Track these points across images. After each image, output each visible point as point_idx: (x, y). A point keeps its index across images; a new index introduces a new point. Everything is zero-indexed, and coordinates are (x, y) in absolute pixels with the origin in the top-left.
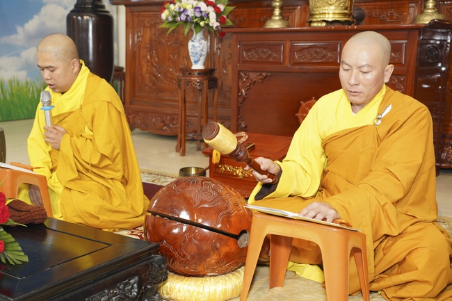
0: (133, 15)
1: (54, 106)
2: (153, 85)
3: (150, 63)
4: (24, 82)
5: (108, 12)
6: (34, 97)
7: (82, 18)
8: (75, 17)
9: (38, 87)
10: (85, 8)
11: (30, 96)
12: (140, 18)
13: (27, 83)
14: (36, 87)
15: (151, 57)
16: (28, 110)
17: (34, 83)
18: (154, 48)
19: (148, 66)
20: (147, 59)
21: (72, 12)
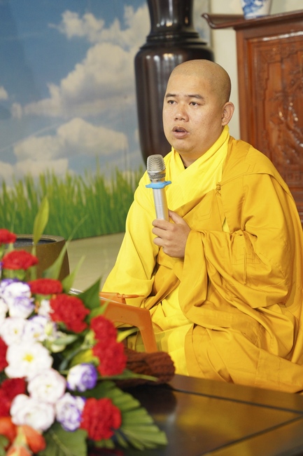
0: (249, 44)
1: (168, 183)
2: (292, 162)
3: (283, 127)
4: (64, 177)
5: (204, 44)
6: (81, 202)
7: (162, 59)
8: (148, 57)
9: (88, 185)
10: (165, 40)
11: (75, 200)
12: (262, 49)
13: (69, 180)
14: (84, 185)
15: (285, 115)
16: (72, 226)
17: (80, 178)
18: (290, 99)
19: (280, 131)
20: (279, 118)
21: (144, 50)
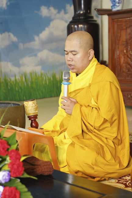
0: (113, 22)
2: (129, 71)
3: (126, 56)
4: (40, 73)
5: (96, 21)
6: (46, 83)
7: (78, 27)
8: (73, 26)
9: (49, 77)
10: (80, 19)
11: (44, 83)
12: (119, 23)
13: (42, 74)
14: (48, 77)
15: (127, 51)
16: (42, 93)
17: (46, 74)
18: (129, 45)
19: (124, 58)
20: (124, 53)
21: (71, 22)
